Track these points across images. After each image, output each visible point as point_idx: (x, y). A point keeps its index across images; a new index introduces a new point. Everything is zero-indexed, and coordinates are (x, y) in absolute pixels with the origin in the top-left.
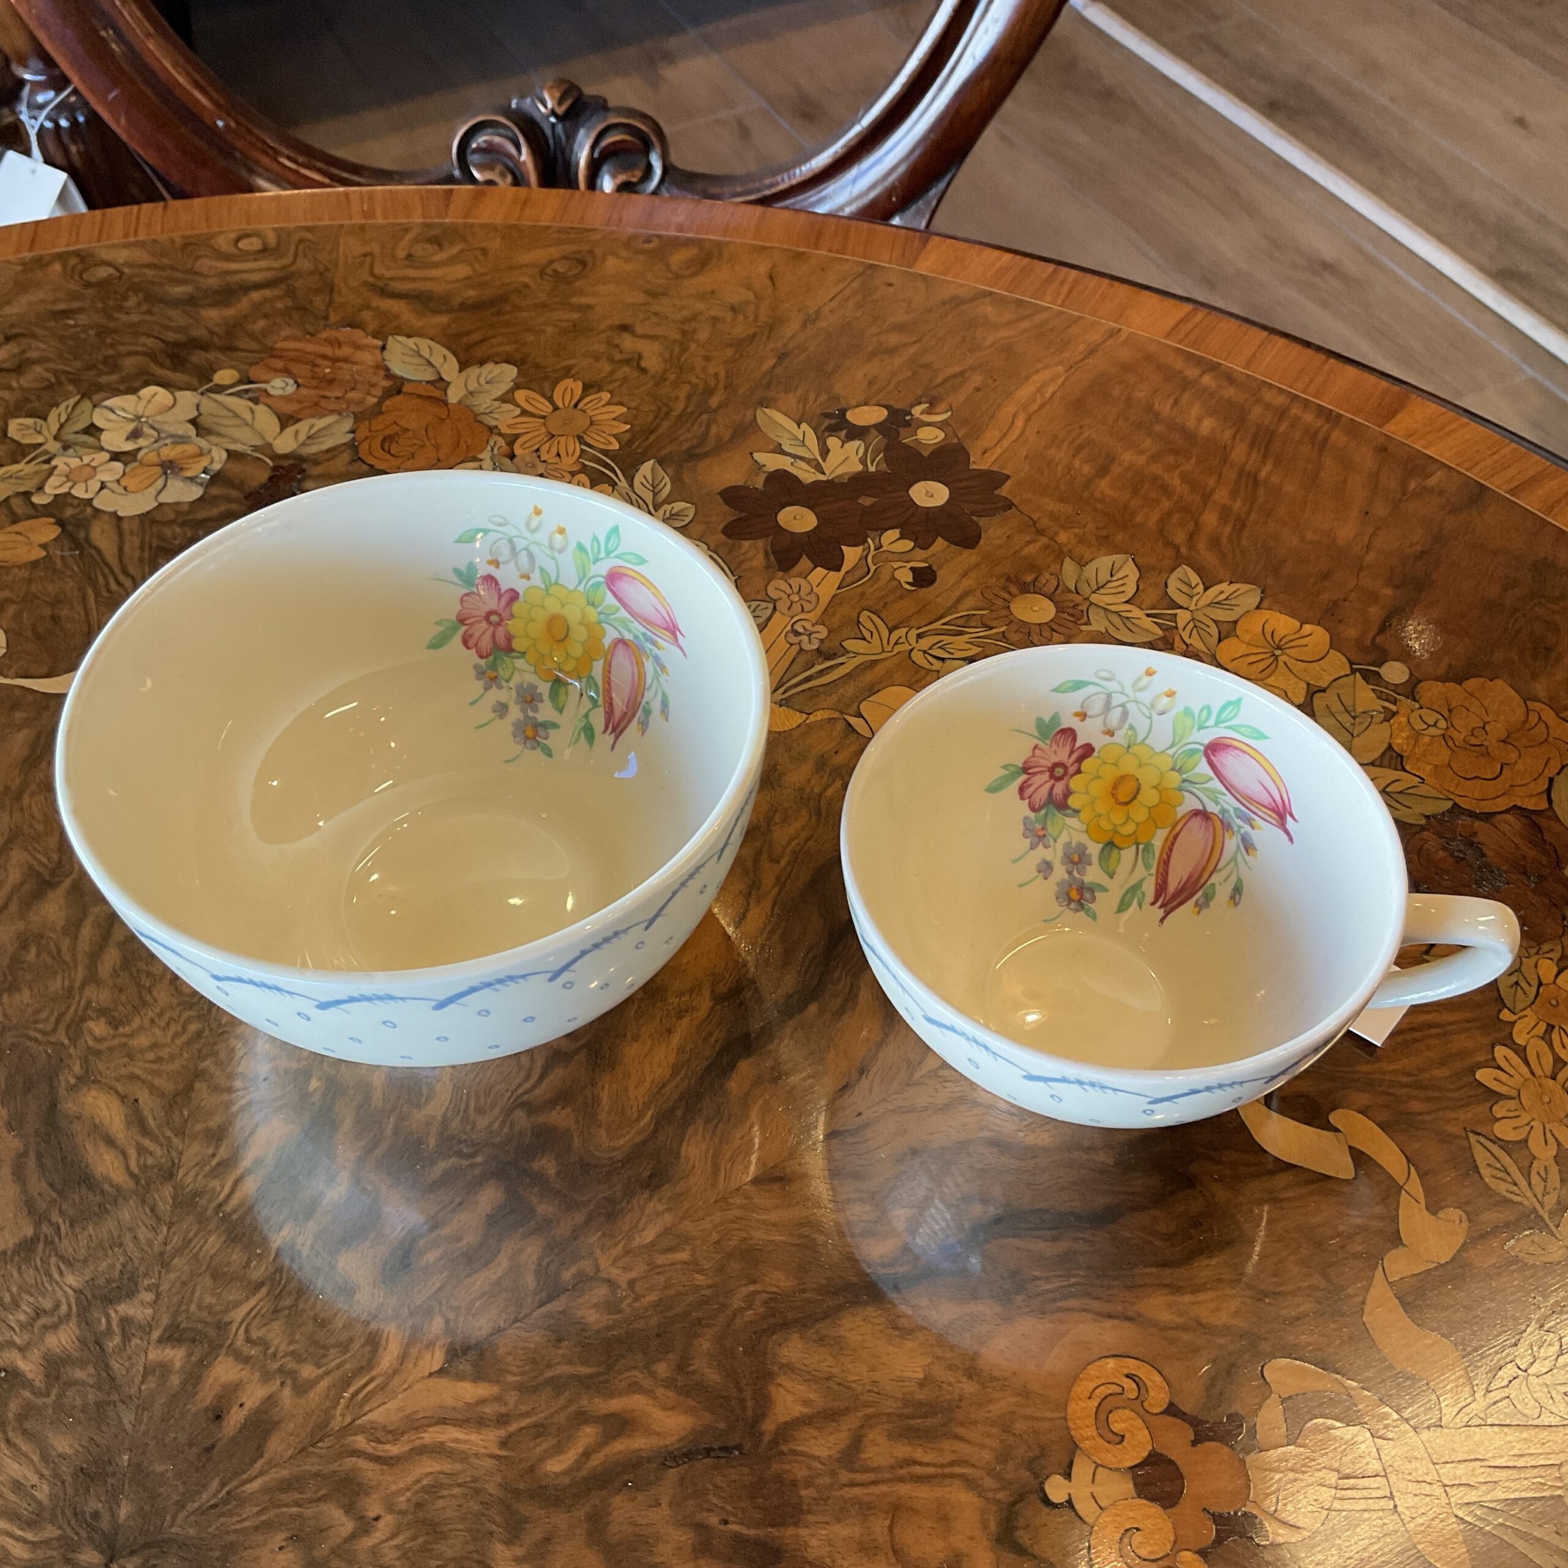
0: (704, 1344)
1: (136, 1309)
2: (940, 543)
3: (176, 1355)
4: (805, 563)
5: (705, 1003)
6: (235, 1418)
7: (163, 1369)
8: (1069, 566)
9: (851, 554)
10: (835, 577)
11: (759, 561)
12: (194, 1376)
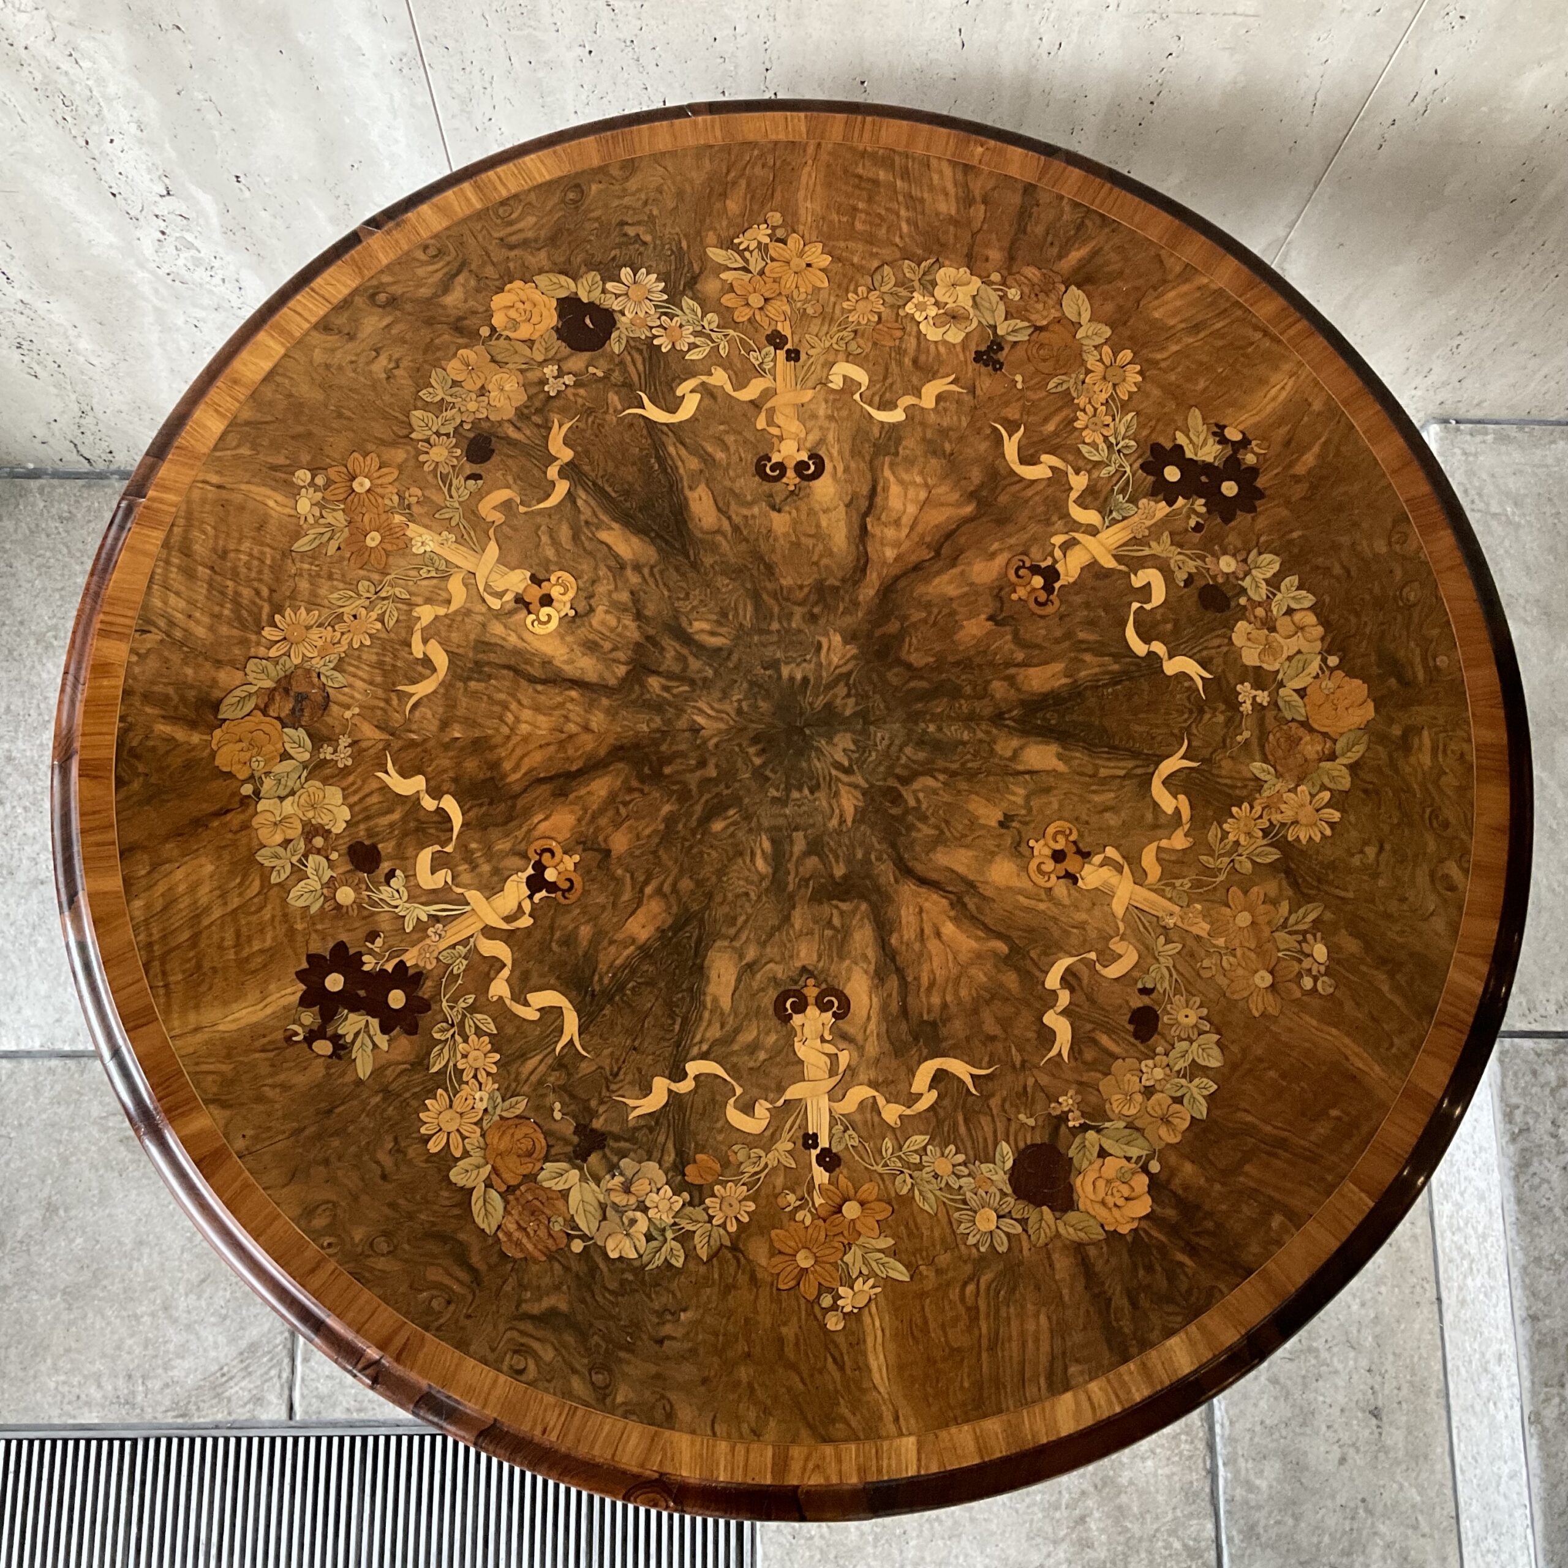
0: (634, 696)
1: (773, 792)
2: (352, 951)
3: (768, 773)
4: (411, 972)
5: (572, 797)
6: (759, 747)
7: (773, 771)
8: (314, 909)
9: (389, 967)
10: (404, 957)
11: (429, 983)
12: (764, 765)
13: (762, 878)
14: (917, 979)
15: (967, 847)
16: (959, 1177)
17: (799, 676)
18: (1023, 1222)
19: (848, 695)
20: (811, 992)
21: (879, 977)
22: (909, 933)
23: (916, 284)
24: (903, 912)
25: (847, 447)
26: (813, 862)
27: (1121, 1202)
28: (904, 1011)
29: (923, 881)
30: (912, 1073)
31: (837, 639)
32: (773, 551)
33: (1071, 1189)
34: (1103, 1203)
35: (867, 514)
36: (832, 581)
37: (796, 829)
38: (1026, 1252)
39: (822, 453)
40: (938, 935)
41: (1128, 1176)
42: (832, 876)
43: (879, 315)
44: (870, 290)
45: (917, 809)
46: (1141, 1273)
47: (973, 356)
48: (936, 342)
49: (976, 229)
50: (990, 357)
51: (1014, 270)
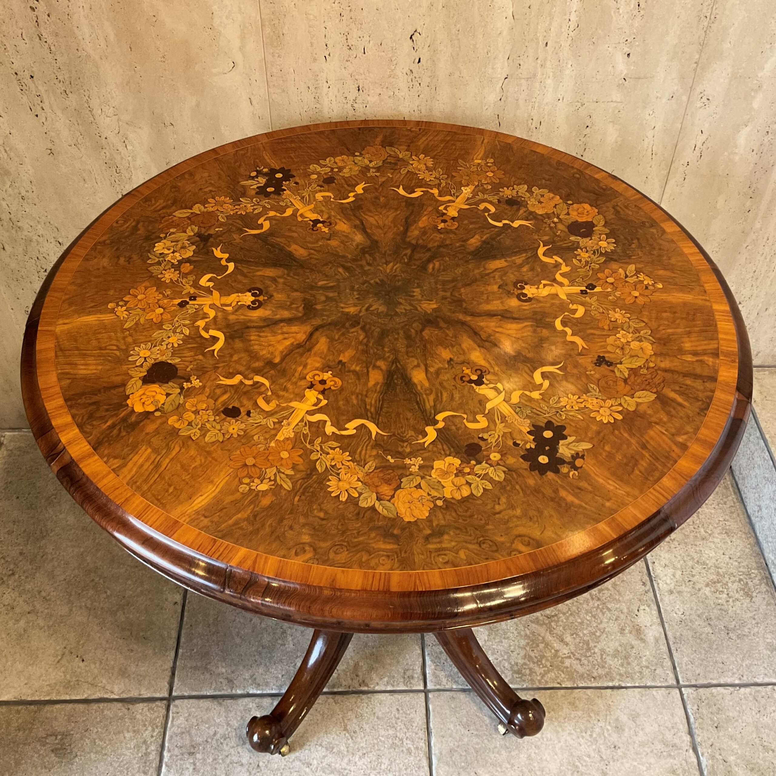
2: (291, 179)
4: (281, 192)
9: (284, 188)
10: (287, 191)
11: (276, 197)
13: (316, 284)
14: (263, 332)
15: (329, 349)
16: (167, 345)
17: (415, 294)
18: (141, 366)
19: (406, 310)
20: (261, 298)
21: (265, 319)
22: (285, 329)
23: (637, 335)
24: (296, 327)
25: (539, 310)
26: (323, 298)
27: (143, 401)
28: (248, 327)
29: (311, 335)
30: (219, 330)
31: (435, 306)
32: (477, 286)
33: (154, 382)
34: (144, 394)
35: (502, 316)
36: (464, 305)
37: (338, 293)
38: (126, 367)
39: (533, 301)
40: (285, 339)
41: (156, 403)
42: (316, 304)
43: (616, 321)
45: (348, 332)
46: (106, 407)
47: (601, 355)
48: (606, 341)
49: (679, 357)
50: (602, 362)
51: (659, 372)
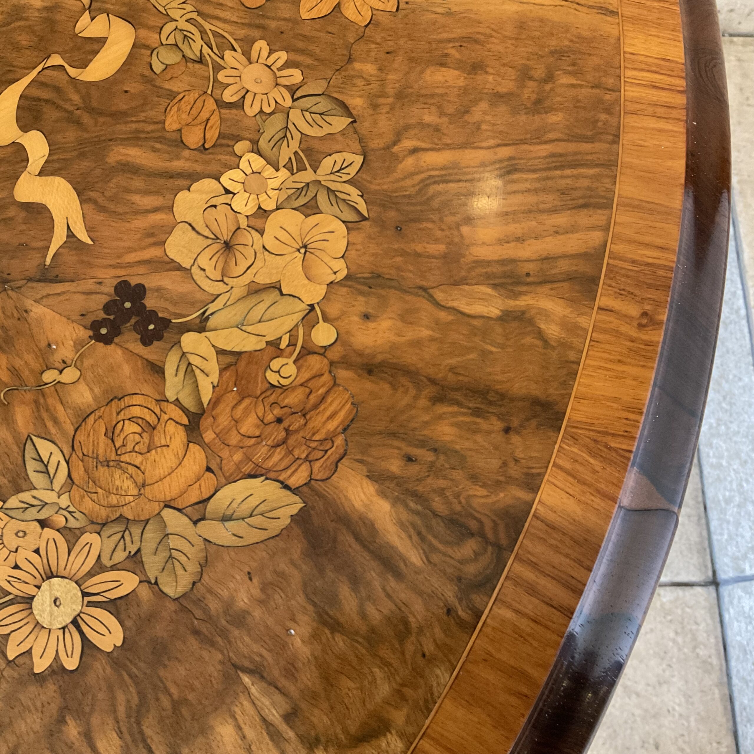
23: (308, 176)
43: (239, 105)
44: (292, 90)
47: (134, 281)
48: (171, 209)
49: (439, 295)
50: (127, 315)
51: (343, 374)
